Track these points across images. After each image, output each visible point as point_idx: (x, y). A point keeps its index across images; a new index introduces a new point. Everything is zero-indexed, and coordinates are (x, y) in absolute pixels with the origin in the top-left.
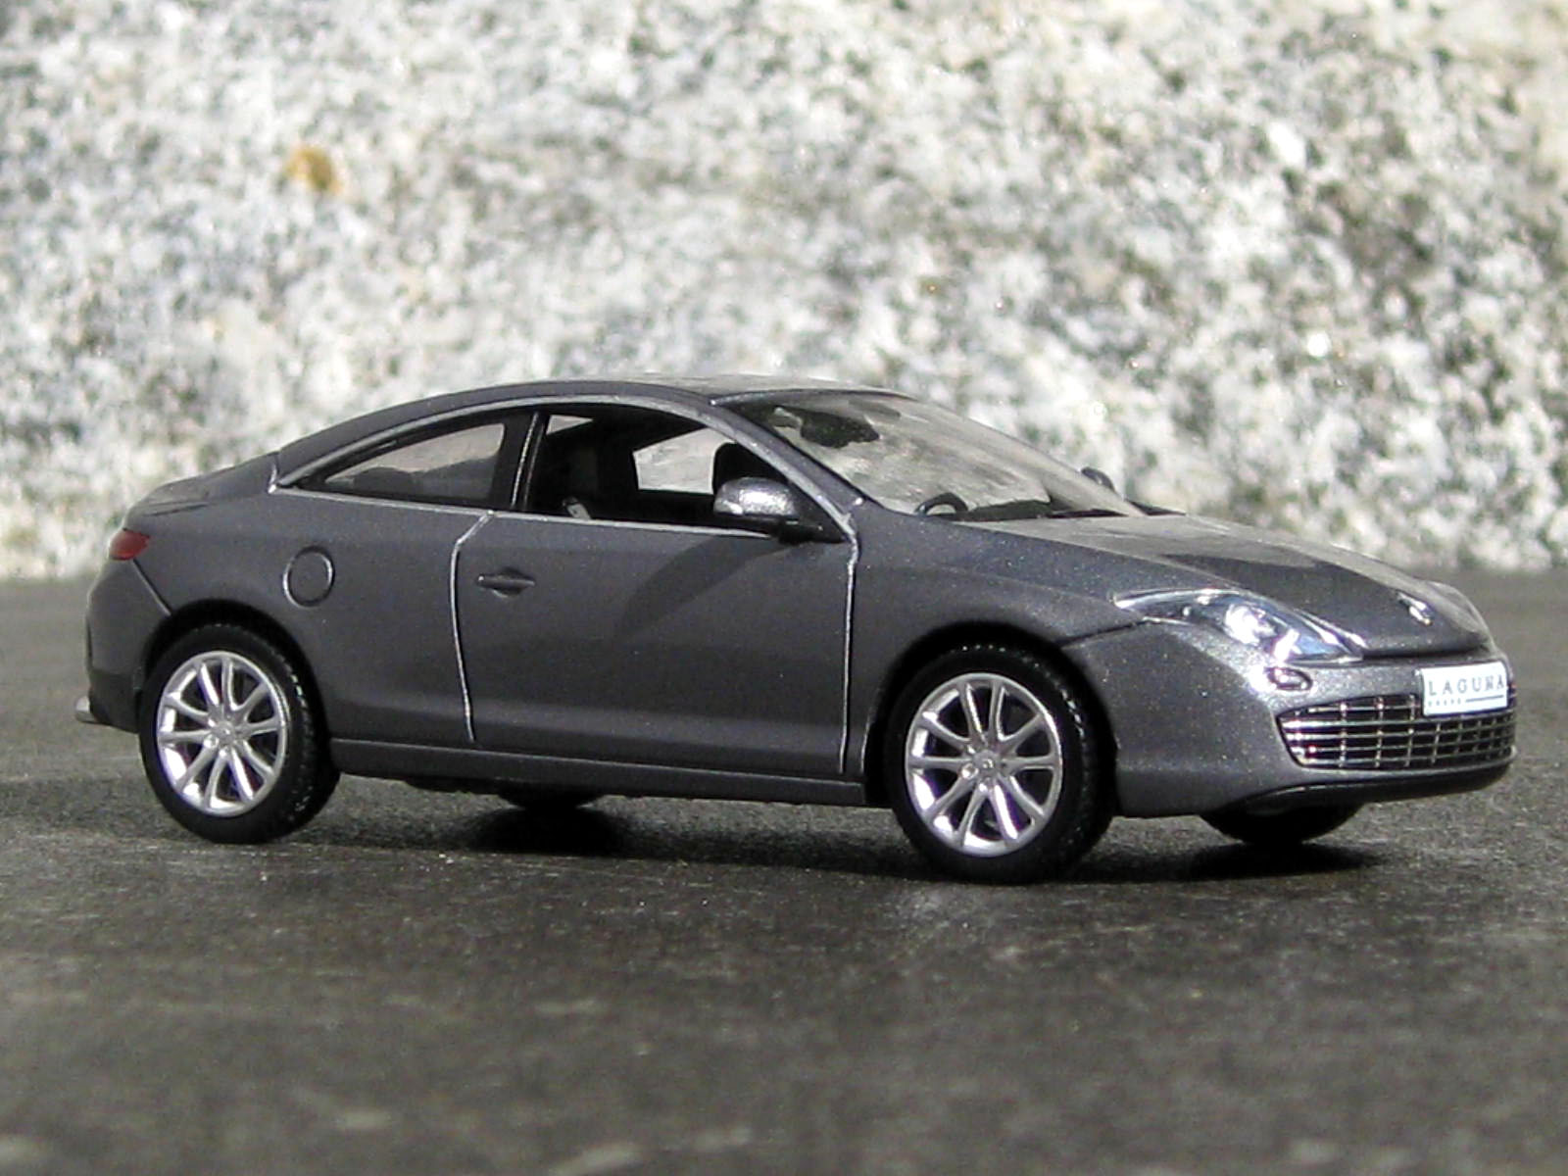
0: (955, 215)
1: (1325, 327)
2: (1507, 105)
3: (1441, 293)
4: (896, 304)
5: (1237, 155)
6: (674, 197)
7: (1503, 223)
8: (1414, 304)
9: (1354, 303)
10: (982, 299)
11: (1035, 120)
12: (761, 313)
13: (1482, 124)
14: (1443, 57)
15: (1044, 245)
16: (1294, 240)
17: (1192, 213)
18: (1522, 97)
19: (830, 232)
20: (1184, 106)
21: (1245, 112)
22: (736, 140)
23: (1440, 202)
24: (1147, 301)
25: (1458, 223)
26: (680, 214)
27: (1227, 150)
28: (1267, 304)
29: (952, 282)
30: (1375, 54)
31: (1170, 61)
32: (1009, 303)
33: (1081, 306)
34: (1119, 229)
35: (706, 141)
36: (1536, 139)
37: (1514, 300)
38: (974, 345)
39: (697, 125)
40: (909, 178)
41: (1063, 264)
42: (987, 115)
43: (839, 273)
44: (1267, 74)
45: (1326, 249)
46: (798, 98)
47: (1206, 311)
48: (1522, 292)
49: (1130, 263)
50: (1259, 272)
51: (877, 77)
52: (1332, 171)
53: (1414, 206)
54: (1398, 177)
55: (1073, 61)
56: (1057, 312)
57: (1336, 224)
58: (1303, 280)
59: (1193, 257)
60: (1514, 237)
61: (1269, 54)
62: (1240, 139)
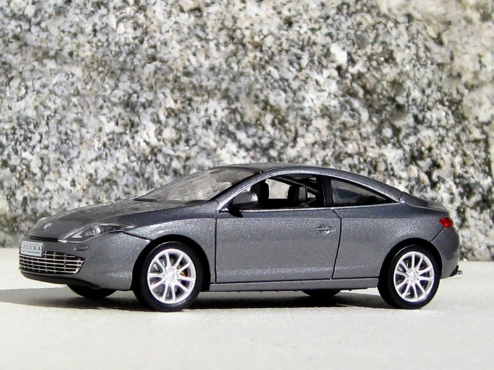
0: (184, 79)
1: (355, 140)
2: (439, 42)
3: (408, 127)
4: (156, 121)
5: (316, 58)
6: (51, 64)
7: (437, 96)
8: (397, 131)
9: (368, 129)
10: (196, 119)
11: (223, 37)
12: (92, 122)
13: (427, 49)
14: (410, 17)
15: (226, 96)
16: (342, 99)
17: (295, 85)
18: (445, 38)
19: (125, 85)
20: (292, 34)
21: (320, 38)
22: (81, 39)
23: (409, 84)
24: (273, 125)
25: (416, 94)
26: (54, 73)
27: (312, 55)
28: (329, 128)
29: (182, 111)
30: (378, 14)
31: (286, 13)
32: (209, 123)
33: (244, 125)
34: (261, 90)
35: (67, 39)
36: (452, 58)
37: (442, 132)
38: (192, 142)
39: (63, 31)
40: (163, 61)
41: (235, 105)
42: (201, 34)
43: (129, 105)
44: (330, 21)
45: (356, 104)
46: (112, 21)
47: (301, 131)
48: (444, 127)
49: (266, 105)
50: (325, 113)
51: (149, 13)
52: (359, 67)
53: (396, 85)
54: (390, 72)
55: (241, 10)
56: (232, 128)
57: (361, 92)
58: (345, 117)
60: (441, 102)
61: (332, 12)
62: (317, 50)
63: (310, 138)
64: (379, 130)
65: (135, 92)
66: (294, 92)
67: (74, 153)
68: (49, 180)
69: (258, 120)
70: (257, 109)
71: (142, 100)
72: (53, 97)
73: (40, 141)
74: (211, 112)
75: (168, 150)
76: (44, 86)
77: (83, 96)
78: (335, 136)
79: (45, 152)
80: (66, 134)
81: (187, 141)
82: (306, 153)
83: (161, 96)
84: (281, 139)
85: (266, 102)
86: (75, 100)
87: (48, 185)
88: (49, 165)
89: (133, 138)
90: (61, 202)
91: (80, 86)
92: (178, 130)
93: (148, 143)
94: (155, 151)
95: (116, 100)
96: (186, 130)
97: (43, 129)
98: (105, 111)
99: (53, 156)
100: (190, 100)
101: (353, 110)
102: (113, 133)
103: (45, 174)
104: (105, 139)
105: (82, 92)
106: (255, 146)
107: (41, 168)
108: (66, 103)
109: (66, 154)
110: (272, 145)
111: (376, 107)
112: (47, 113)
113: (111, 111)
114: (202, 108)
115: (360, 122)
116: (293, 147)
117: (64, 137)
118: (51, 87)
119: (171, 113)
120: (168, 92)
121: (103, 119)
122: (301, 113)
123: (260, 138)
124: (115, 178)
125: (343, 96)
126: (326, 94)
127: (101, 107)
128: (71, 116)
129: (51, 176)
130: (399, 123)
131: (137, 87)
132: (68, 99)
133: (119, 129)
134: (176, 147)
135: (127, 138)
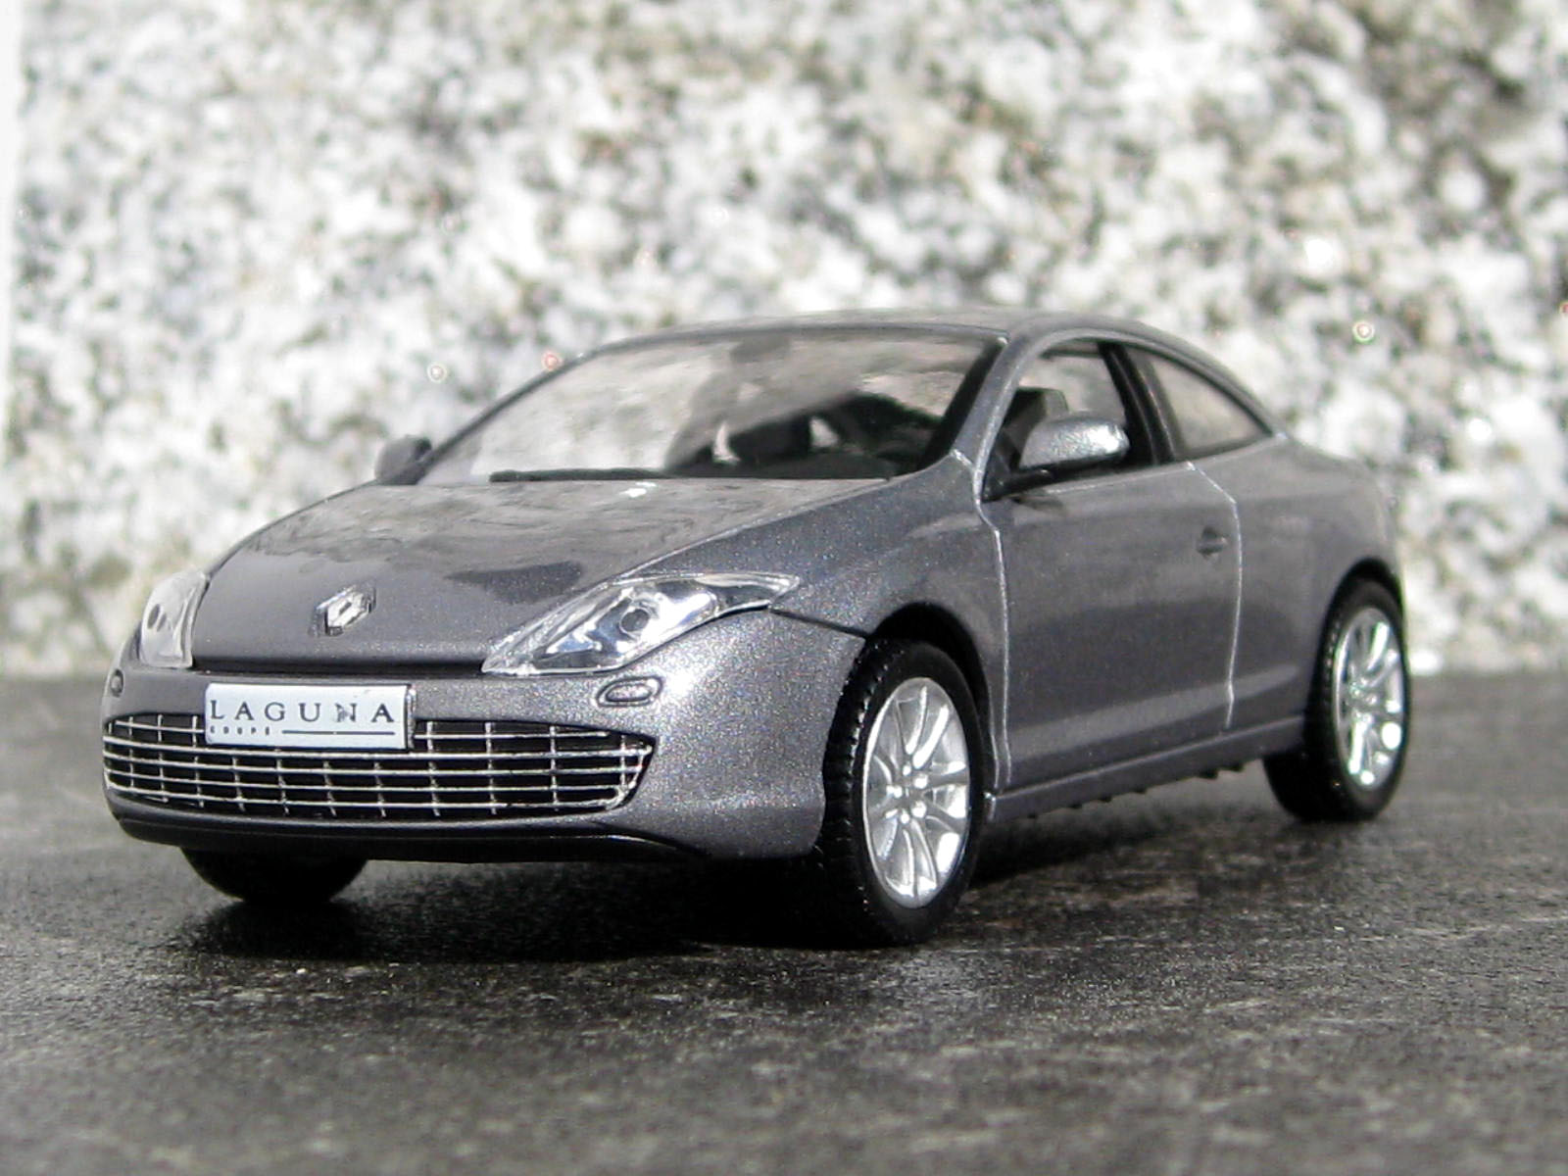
0: (649, 16)
1: (1334, 226)
3: (1542, 165)
4: (542, 183)
8: (1498, 185)
9: (1386, 182)
10: (698, 168)
15: (813, 71)
16: (1276, 68)
17: (1088, 16)
19: (416, 48)
24: (1006, 177)
28: (1229, 182)
29: (644, 138)
32: (749, 179)
34: (954, 43)
38: (682, 258)
41: (851, 107)
45: (1334, 83)
47: (1117, 196)
49: (975, 103)
50: (1214, 123)
56: (839, 196)
57: (1351, 39)
58: (1293, 138)
59: (1094, 98)
63: (1153, 222)
64: (1428, 184)
65: (456, 72)
66: (1086, 47)
67: (216, 320)
68: (127, 432)
69: (943, 160)
70: (939, 117)
71: (484, 102)
72: (133, 107)
73: (87, 281)
74: (754, 137)
75: (588, 293)
76: (98, 66)
77: (251, 98)
78: (1251, 211)
79: (105, 321)
80: (187, 248)
81: (664, 254)
82: (1138, 286)
83: (554, 84)
84: (1035, 235)
85: (974, 92)
86: (219, 114)
87: (118, 450)
88: (121, 371)
89: (448, 250)
90: (172, 511)
91: (237, 58)
92: (629, 215)
93: (510, 272)
94: (536, 301)
95: (376, 106)
96: (656, 213)
97: (97, 230)
98: (339, 151)
99: (136, 336)
100: (670, 96)
101: (1322, 107)
102: (370, 236)
103: (107, 405)
104: (338, 261)
105: (246, 80)
106: (932, 264)
107: (93, 386)
108: (181, 127)
109: (187, 326)
110: (999, 258)
111: (1416, 90)
112: (112, 169)
113: (361, 149)
114: (720, 122)
115: (1350, 153)
116: (1086, 259)
117: (177, 260)
118: (124, 68)
119: (598, 148)
120: (580, 63)
121: (330, 183)
122: (1115, 128)
123: (953, 231)
124: (378, 411)
125: (1283, 52)
126: (1209, 50)
127: (323, 139)
128: (205, 176)
129: (132, 414)
130: (1506, 154)
131: (459, 52)
132: (192, 111)
133: (394, 220)
134: (623, 279)
135: (425, 254)
